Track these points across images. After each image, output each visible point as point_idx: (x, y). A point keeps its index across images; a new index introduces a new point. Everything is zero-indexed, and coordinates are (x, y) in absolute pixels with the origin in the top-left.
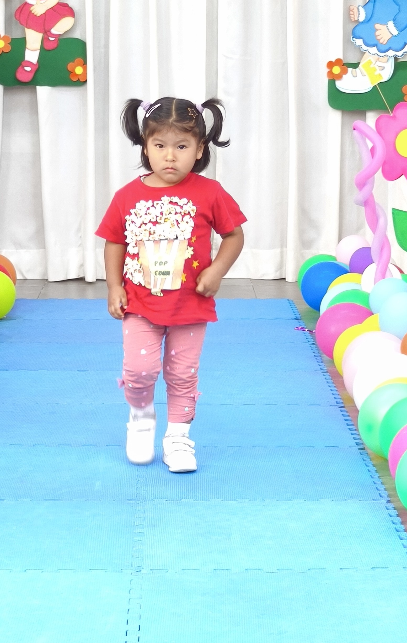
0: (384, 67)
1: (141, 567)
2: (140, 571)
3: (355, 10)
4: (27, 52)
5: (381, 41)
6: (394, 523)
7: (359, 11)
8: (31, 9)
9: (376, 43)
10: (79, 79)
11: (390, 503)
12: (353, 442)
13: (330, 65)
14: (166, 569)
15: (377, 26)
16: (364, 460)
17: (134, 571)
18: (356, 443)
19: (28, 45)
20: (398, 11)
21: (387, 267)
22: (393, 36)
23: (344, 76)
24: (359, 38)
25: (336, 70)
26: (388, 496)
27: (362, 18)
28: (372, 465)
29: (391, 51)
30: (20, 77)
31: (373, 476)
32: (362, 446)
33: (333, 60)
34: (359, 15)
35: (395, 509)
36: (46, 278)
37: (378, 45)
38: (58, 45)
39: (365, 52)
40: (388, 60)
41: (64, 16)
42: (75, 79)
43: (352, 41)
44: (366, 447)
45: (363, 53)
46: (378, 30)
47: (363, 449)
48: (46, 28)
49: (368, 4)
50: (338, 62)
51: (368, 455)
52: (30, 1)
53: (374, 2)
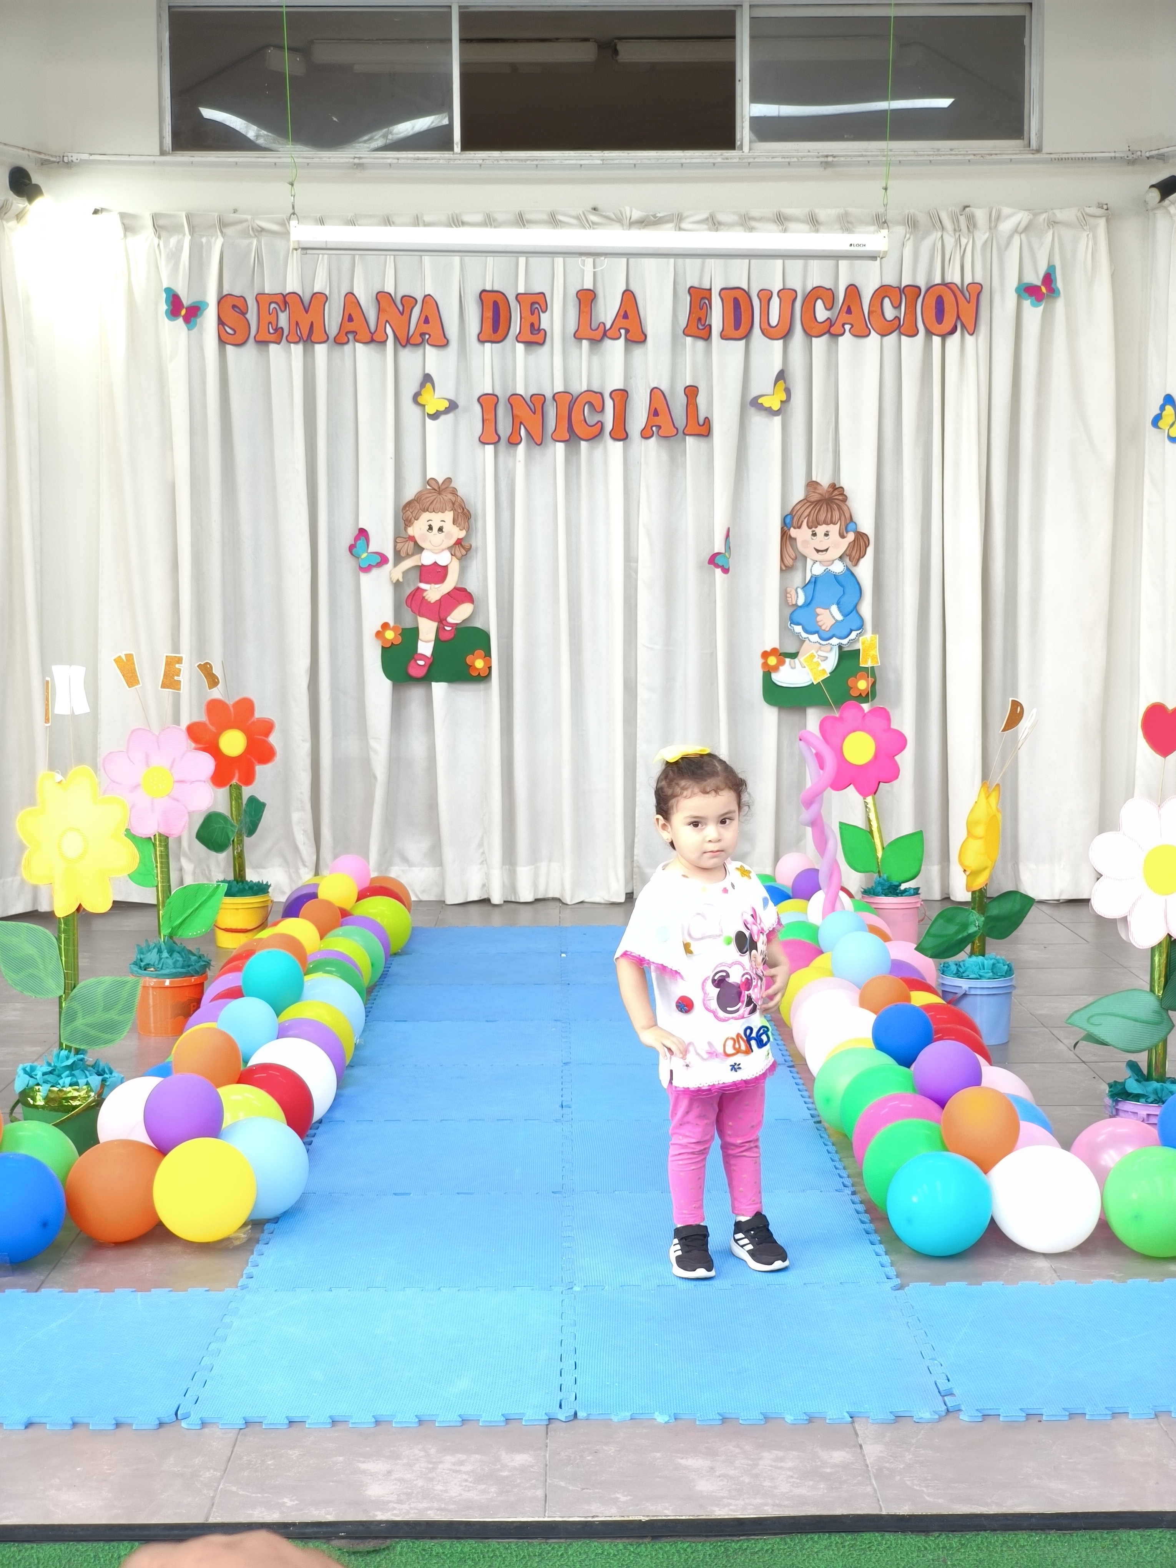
0: (827, 657)
1: (572, 1282)
2: (572, 1288)
4: (420, 643)
5: (823, 628)
6: (863, 1222)
7: (797, 594)
8: (425, 594)
9: (817, 630)
10: (479, 673)
11: (855, 1194)
12: (807, 1114)
13: (765, 655)
14: (602, 1286)
15: (819, 610)
16: (821, 1137)
17: (564, 1288)
18: (811, 1114)
19: (421, 636)
20: (842, 593)
21: (837, 895)
22: (837, 621)
23: (781, 668)
24: (798, 624)
25: (772, 661)
26: (853, 1185)
27: (801, 601)
28: (831, 1144)
29: (834, 638)
30: (413, 672)
31: (833, 1158)
32: (817, 1119)
33: (769, 649)
34: (797, 597)
35: (861, 1202)
36: (443, 900)
37: (821, 632)
38: (455, 635)
39: (805, 641)
40: (831, 649)
41: (463, 602)
42: (476, 674)
43: (790, 627)
44: (822, 1120)
45: (802, 641)
46: (818, 615)
47: (820, 1122)
48: (442, 617)
49: (808, 586)
50: (774, 652)
51: (825, 1130)
52: (423, 586)
53: (815, 582)
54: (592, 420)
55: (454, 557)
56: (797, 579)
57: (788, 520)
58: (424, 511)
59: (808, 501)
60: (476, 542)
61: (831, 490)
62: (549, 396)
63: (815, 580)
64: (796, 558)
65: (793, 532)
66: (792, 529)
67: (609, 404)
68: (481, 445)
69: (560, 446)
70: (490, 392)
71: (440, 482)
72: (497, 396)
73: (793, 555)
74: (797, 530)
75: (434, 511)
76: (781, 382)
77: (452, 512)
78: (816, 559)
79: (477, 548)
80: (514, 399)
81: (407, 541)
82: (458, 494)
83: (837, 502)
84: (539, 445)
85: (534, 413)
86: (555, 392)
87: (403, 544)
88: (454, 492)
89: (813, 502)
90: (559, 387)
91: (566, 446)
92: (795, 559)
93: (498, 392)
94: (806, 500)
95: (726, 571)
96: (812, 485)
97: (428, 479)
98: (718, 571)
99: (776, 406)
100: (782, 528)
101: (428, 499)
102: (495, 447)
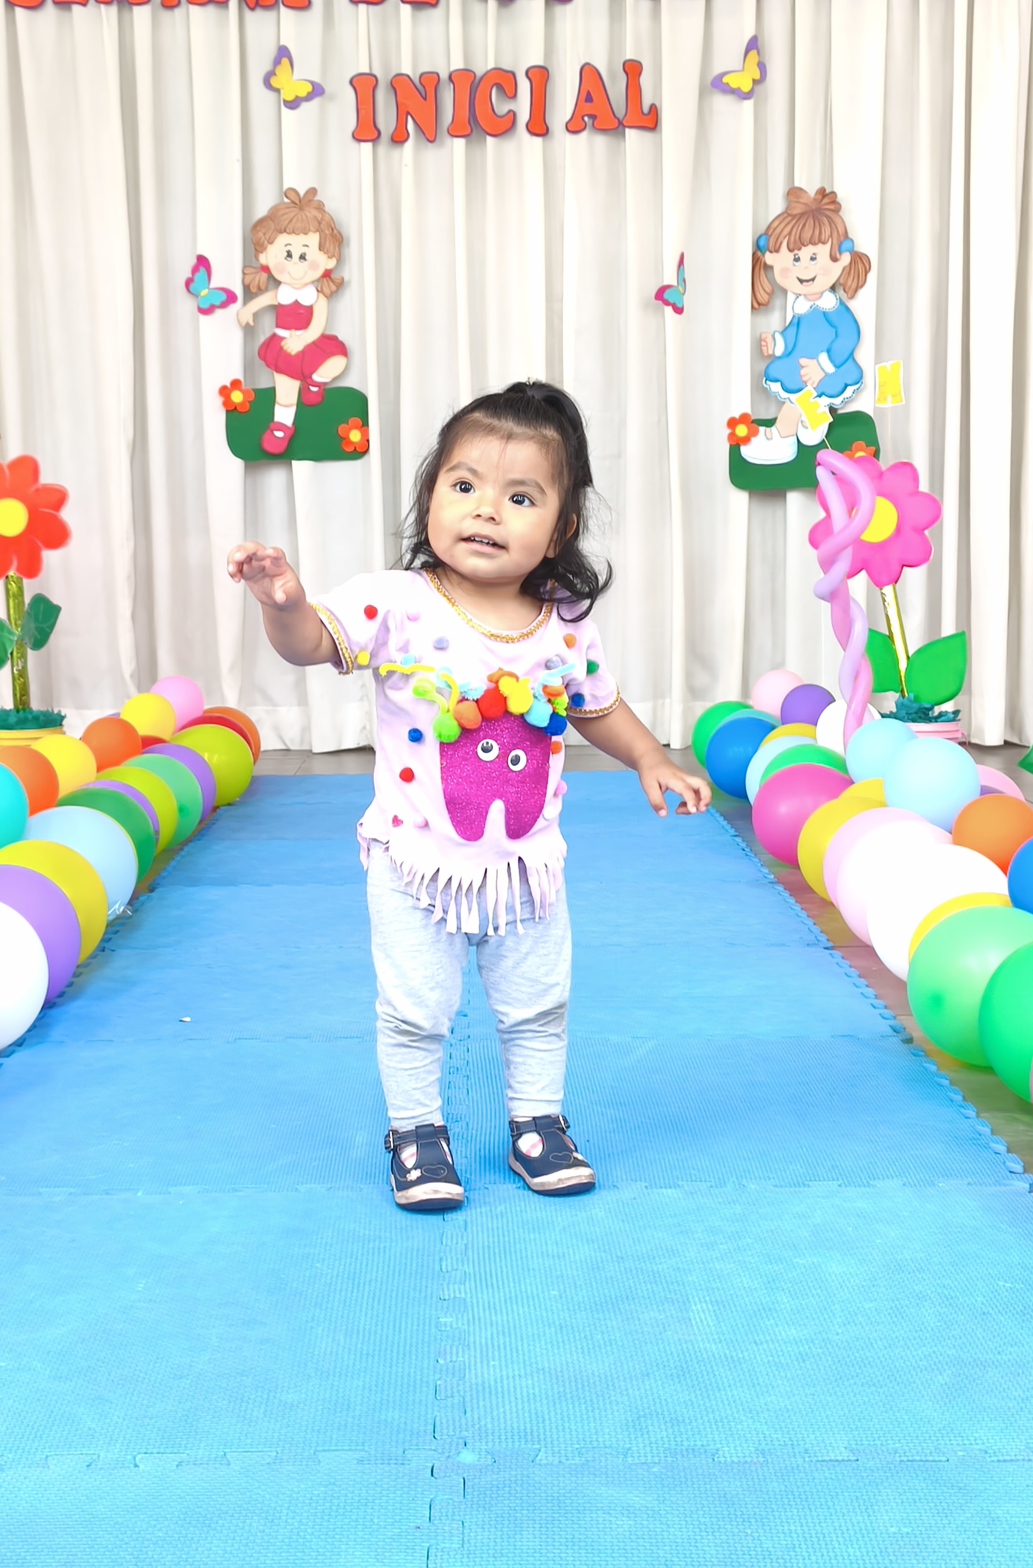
3: (770, 340)
4: (278, 409)
5: (808, 384)
7: (774, 340)
8: (283, 343)
9: (801, 387)
10: (356, 448)
12: (883, 1027)
13: (732, 423)
15: (803, 361)
16: (926, 1069)
19: (278, 400)
20: (834, 336)
22: (826, 374)
23: (753, 439)
24: (776, 381)
25: (742, 430)
27: (779, 350)
28: (948, 1083)
29: (824, 397)
30: (268, 446)
32: (906, 1035)
33: (737, 416)
34: (775, 346)
36: (309, 747)
38: (324, 400)
39: (784, 403)
40: (820, 412)
41: (331, 354)
42: (352, 449)
43: (764, 384)
44: (915, 1037)
45: (781, 403)
46: (803, 367)
47: (910, 1040)
48: (306, 372)
49: (788, 329)
50: (744, 419)
51: (927, 1056)
52: (281, 332)
53: (798, 324)
54: (502, 107)
55: (321, 295)
56: (774, 321)
57: (762, 243)
58: (281, 232)
59: (789, 215)
60: (349, 273)
61: (820, 197)
62: (444, 75)
63: (798, 322)
64: (773, 292)
65: (769, 258)
66: (768, 254)
67: (524, 87)
68: (355, 144)
69: (459, 144)
70: (367, 71)
71: (302, 193)
72: (375, 77)
73: (768, 288)
74: (775, 254)
75: (294, 232)
76: (753, 54)
77: (317, 235)
78: (798, 292)
79: (349, 282)
80: (398, 83)
81: (257, 272)
82: (326, 209)
83: (828, 213)
84: (431, 142)
85: (425, 99)
86: (452, 69)
87: (252, 276)
88: (320, 207)
89: (794, 216)
90: (457, 64)
91: (467, 143)
92: (771, 295)
93: (377, 72)
94: (786, 214)
95: (679, 310)
96: (794, 193)
97: (285, 188)
98: (669, 310)
99: (746, 87)
100: (754, 254)
101: (285, 217)
102: (374, 146)
